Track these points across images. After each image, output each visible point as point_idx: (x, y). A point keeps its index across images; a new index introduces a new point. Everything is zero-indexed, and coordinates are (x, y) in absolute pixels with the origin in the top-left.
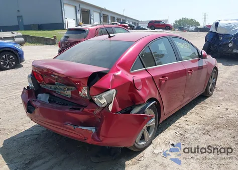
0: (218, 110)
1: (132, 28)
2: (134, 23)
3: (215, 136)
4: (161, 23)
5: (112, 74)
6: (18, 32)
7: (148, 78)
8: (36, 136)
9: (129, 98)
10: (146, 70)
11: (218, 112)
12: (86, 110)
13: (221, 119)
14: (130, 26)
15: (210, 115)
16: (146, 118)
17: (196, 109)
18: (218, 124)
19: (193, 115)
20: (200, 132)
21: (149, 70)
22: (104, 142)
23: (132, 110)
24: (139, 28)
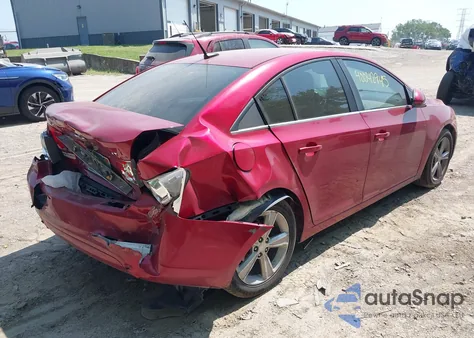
0: (443, 220)
1: (301, 40)
2: (308, 32)
3: (420, 277)
4: (363, 31)
5: (186, 136)
6: (74, 48)
7: (271, 147)
8: (53, 255)
9: (224, 188)
10: (269, 128)
11: (441, 225)
12: (133, 208)
13: (445, 241)
14: (297, 36)
15: (421, 230)
16: (254, 231)
17: (397, 215)
18: (434, 250)
19: (386, 227)
20: (389, 266)
21: (278, 129)
22: (165, 275)
23: (230, 213)
24: (316, 41)
